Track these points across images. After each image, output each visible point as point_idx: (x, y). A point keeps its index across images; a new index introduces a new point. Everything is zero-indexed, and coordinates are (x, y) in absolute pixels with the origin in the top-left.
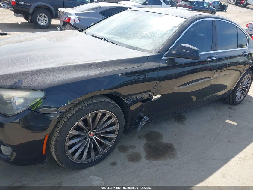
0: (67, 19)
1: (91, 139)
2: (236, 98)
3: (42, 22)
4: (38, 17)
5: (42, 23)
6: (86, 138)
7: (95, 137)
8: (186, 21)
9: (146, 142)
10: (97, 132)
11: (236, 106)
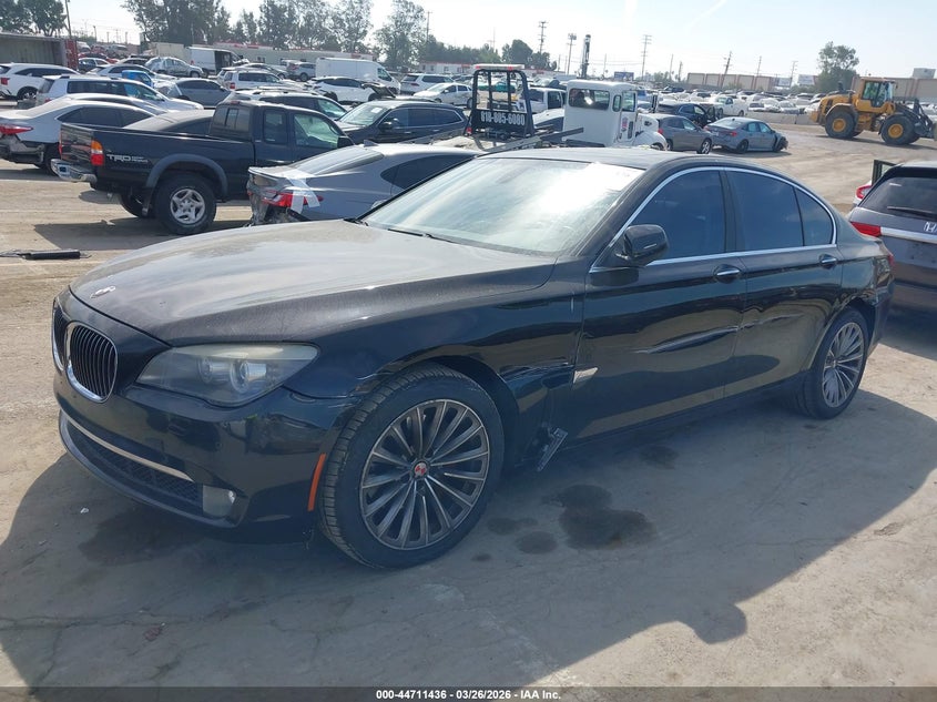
0: (279, 197)
1: (421, 484)
2: (825, 395)
3: (187, 213)
4: (175, 198)
5: (186, 216)
6: (406, 479)
7: (428, 479)
8: (644, 175)
9: (563, 510)
10: (435, 462)
11: (829, 421)
